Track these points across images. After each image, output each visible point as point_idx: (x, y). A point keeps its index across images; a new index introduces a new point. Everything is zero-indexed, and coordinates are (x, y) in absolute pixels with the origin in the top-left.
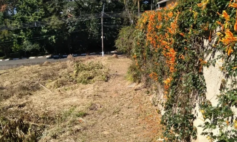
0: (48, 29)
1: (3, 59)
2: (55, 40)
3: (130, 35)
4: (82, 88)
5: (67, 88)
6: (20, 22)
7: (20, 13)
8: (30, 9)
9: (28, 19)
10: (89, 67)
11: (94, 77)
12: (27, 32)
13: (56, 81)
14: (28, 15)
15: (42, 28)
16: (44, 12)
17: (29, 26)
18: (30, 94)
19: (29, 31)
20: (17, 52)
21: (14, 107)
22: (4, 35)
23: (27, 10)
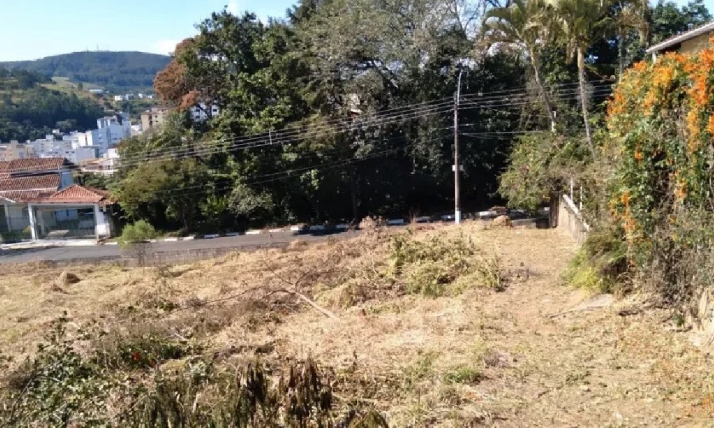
0: (299, 152)
1: (179, 236)
2: (318, 182)
3: (552, 155)
4: (427, 308)
5: (378, 307)
6: (229, 136)
7: (229, 112)
8: (255, 99)
9: (248, 125)
10: (435, 248)
11: (453, 278)
12: (246, 162)
13: (345, 286)
14: (249, 116)
15: (285, 148)
16: (290, 106)
17: (252, 145)
18: (278, 321)
19: (250, 159)
20: (216, 216)
21: (245, 351)
22: (185, 173)
23: (246, 102)
